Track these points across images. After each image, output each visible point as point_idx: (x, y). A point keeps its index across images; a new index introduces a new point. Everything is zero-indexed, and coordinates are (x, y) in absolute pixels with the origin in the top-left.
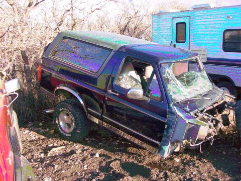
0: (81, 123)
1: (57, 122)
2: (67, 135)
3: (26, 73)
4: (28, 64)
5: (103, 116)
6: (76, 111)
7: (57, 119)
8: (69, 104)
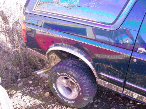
0: (88, 90)
1: (54, 88)
2: (69, 102)
3: (8, 33)
4: (8, 24)
5: (127, 83)
6: (81, 76)
7: (54, 84)
8: (70, 67)
